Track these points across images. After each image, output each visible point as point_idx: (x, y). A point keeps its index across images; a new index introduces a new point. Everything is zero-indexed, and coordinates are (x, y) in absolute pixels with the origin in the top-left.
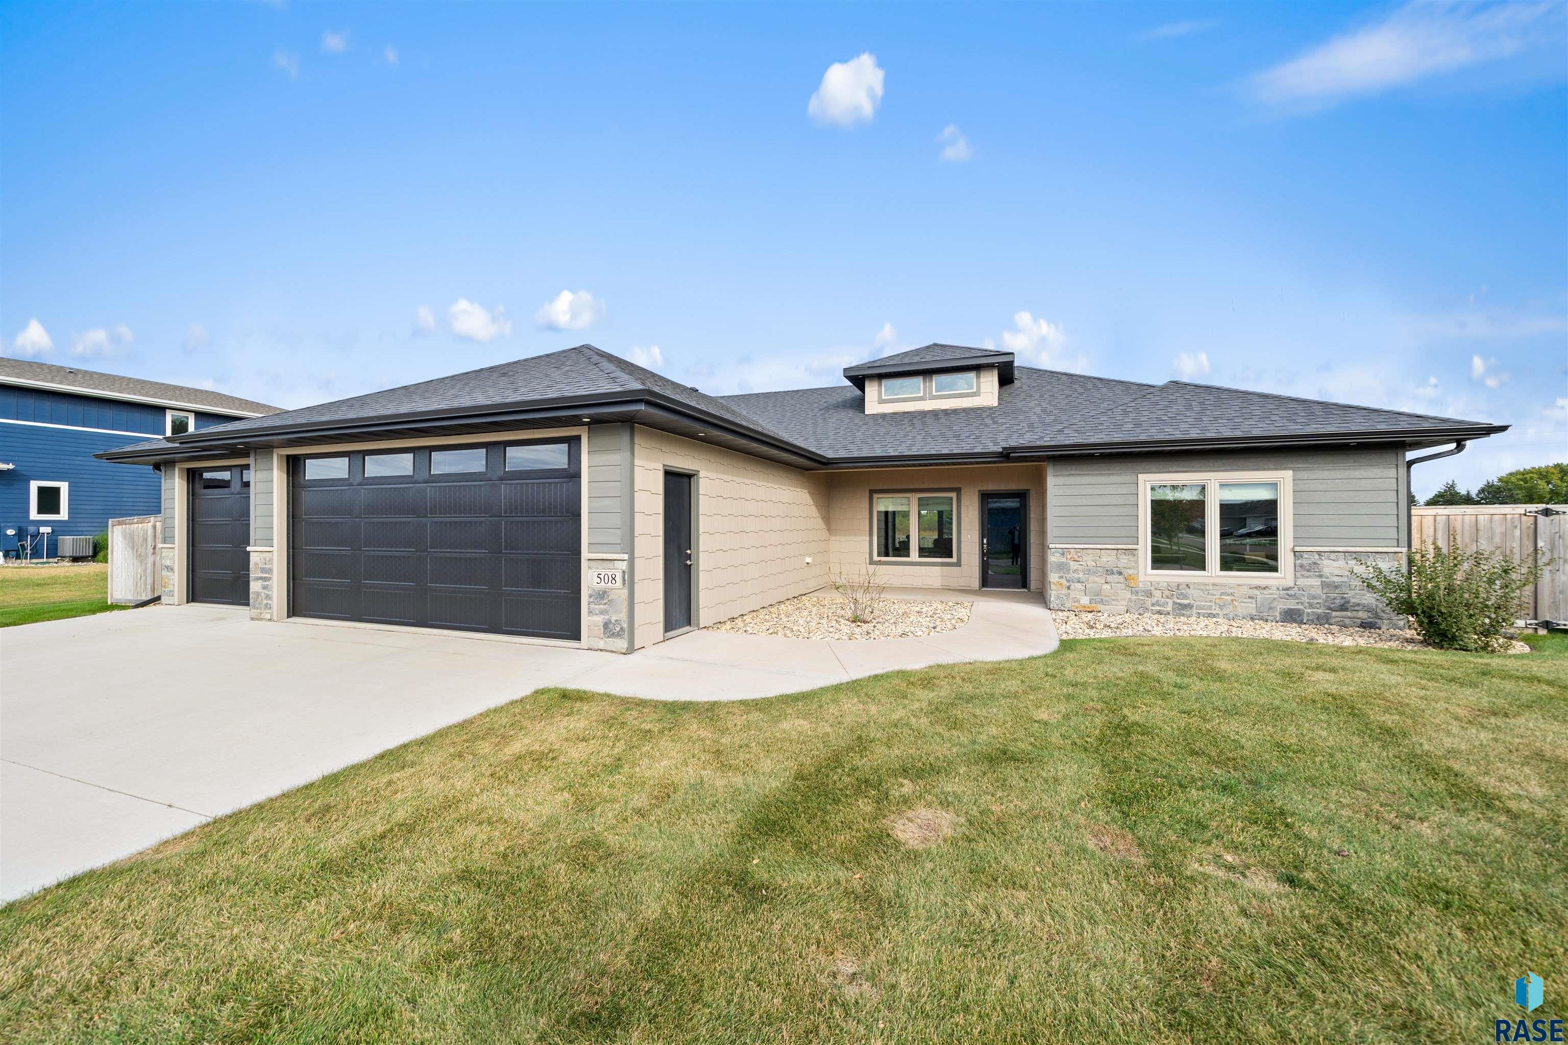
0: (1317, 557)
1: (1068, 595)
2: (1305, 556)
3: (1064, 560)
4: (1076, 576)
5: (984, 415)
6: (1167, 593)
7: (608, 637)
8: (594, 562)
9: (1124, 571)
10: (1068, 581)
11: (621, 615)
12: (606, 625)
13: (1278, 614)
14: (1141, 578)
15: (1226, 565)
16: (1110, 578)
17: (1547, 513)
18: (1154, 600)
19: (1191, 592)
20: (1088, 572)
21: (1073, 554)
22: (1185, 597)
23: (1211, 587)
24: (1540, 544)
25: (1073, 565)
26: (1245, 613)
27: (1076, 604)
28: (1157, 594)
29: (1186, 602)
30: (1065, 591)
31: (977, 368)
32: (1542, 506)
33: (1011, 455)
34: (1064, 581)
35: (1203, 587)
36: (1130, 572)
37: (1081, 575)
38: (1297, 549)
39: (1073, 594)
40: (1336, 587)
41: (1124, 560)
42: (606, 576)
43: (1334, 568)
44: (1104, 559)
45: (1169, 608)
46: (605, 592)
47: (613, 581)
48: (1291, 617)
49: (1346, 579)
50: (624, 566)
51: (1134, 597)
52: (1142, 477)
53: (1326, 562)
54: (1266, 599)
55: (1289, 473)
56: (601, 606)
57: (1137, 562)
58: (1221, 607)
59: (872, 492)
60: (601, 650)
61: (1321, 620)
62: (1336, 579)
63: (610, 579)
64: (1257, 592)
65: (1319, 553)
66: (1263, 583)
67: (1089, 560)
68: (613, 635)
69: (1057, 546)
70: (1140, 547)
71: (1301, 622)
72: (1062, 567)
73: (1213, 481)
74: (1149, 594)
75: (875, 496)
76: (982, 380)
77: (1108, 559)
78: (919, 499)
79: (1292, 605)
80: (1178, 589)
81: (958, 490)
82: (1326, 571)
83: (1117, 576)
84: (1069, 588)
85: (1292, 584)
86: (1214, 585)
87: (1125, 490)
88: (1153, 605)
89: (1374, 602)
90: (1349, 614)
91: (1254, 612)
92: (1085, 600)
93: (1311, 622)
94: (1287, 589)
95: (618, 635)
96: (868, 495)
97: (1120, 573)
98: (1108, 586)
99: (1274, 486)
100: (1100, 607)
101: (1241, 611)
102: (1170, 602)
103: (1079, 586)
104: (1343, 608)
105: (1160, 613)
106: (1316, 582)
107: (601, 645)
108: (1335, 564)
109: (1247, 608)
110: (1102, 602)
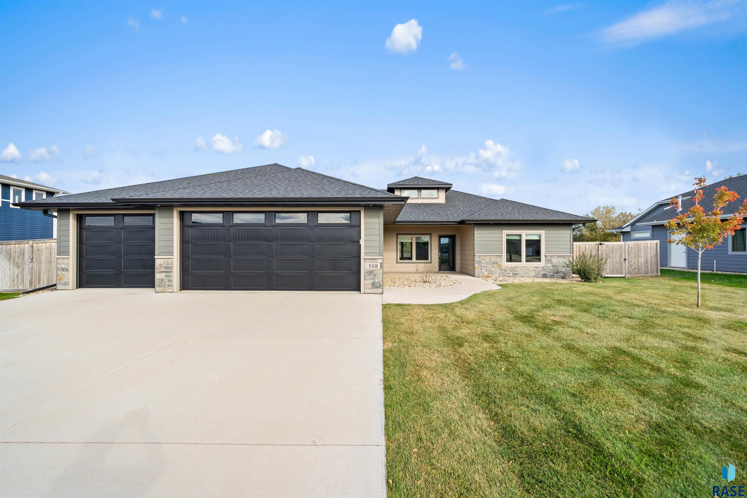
0: (551, 257)
1: (481, 272)
2: (548, 257)
3: (480, 259)
4: (484, 265)
6: (511, 270)
9: (498, 263)
10: (481, 267)
13: (541, 275)
14: (503, 265)
15: (528, 260)
16: (494, 265)
17: (601, 244)
18: (507, 272)
19: (518, 269)
20: (487, 263)
21: (482, 258)
22: (516, 271)
23: (523, 268)
24: (599, 253)
25: (483, 261)
26: (532, 275)
27: (483, 275)
28: (508, 270)
29: (516, 273)
30: (480, 270)
31: (438, 189)
32: (599, 242)
34: (479, 267)
35: (521, 268)
36: (500, 263)
38: (546, 255)
39: (483, 271)
40: (556, 266)
41: (498, 259)
43: (555, 260)
44: (492, 259)
45: (511, 275)
48: (544, 276)
49: (558, 264)
51: (501, 272)
52: (503, 231)
53: (553, 259)
54: (538, 271)
55: (544, 231)
57: (502, 260)
58: (526, 274)
59: (397, 234)
61: (552, 277)
62: (556, 264)
64: (535, 269)
65: (551, 256)
66: (537, 266)
67: (487, 259)
69: (478, 255)
70: (503, 255)
71: (547, 278)
72: (479, 262)
73: (523, 233)
74: (506, 270)
75: (399, 236)
76: (440, 193)
77: (493, 259)
78: (416, 238)
79: (545, 272)
80: (513, 269)
81: (430, 234)
82: (553, 261)
83: (496, 265)
84: (481, 269)
85: (544, 266)
86: (524, 267)
87: (498, 235)
88: (507, 274)
89: (564, 270)
90: (559, 274)
91: (535, 275)
92: (486, 273)
93: (549, 277)
94: (543, 267)
96: (395, 235)
97: (497, 264)
98: (493, 268)
99: (540, 235)
100: (491, 276)
101: (531, 275)
102: (512, 273)
103: (484, 268)
104: (557, 273)
105: (509, 276)
106: (550, 265)
108: (555, 259)
109: (533, 274)
110: (492, 274)
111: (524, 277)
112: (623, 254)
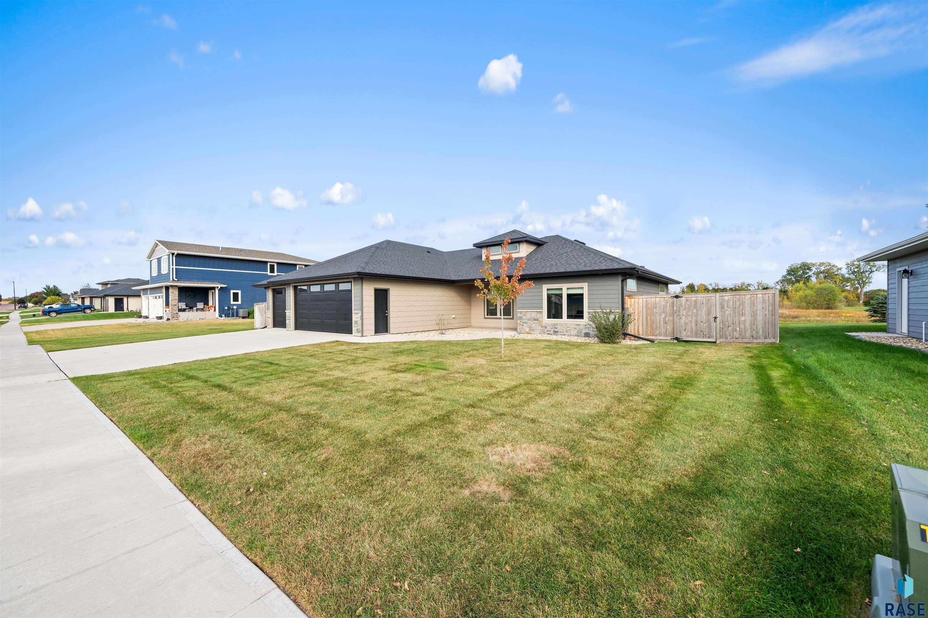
1: (522, 328)
2: (592, 313)
3: (521, 315)
6: (551, 327)
8: (355, 314)
12: (357, 330)
13: (582, 334)
14: (544, 322)
15: (569, 317)
16: (535, 322)
17: (676, 297)
18: (547, 330)
19: (559, 327)
20: (528, 320)
21: (523, 314)
22: (556, 328)
23: (564, 325)
25: (524, 317)
27: (524, 331)
28: (548, 327)
29: (556, 330)
30: (522, 327)
34: (521, 323)
35: (561, 325)
36: (541, 319)
37: (526, 321)
38: (589, 311)
41: (539, 315)
45: (552, 332)
48: (586, 335)
51: (542, 328)
52: (544, 286)
54: (579, 329)
55: (587, 284)
56: (356, 325)
57: (543, 316)
58: (567, 332)
64: (577, 326)
66: (579, 323)
67: (528, 316)
69: (520, 310)
70: (544, 311)
71: (591, 337)
72: (521, 318)
73: (565, 287)
74: (546, 328)
77: (534, 315)
79: (587, 331)
80: (554, 326)
85: (587, 324)
87: (540, 290)
91: (576, 334)
92: (527, 330)
93: (594, 336)
94: (585, 325)
97: (538, 320)
98: (534, 325)
99: (583, 288)
100: (532, 332)
101: (572, 334)
102: (552, 330)
103: (524, 325)
105: (549, 334)
109: (574, 332)
110: (532, 330)
111: (565, 335)
112: (713, 311)
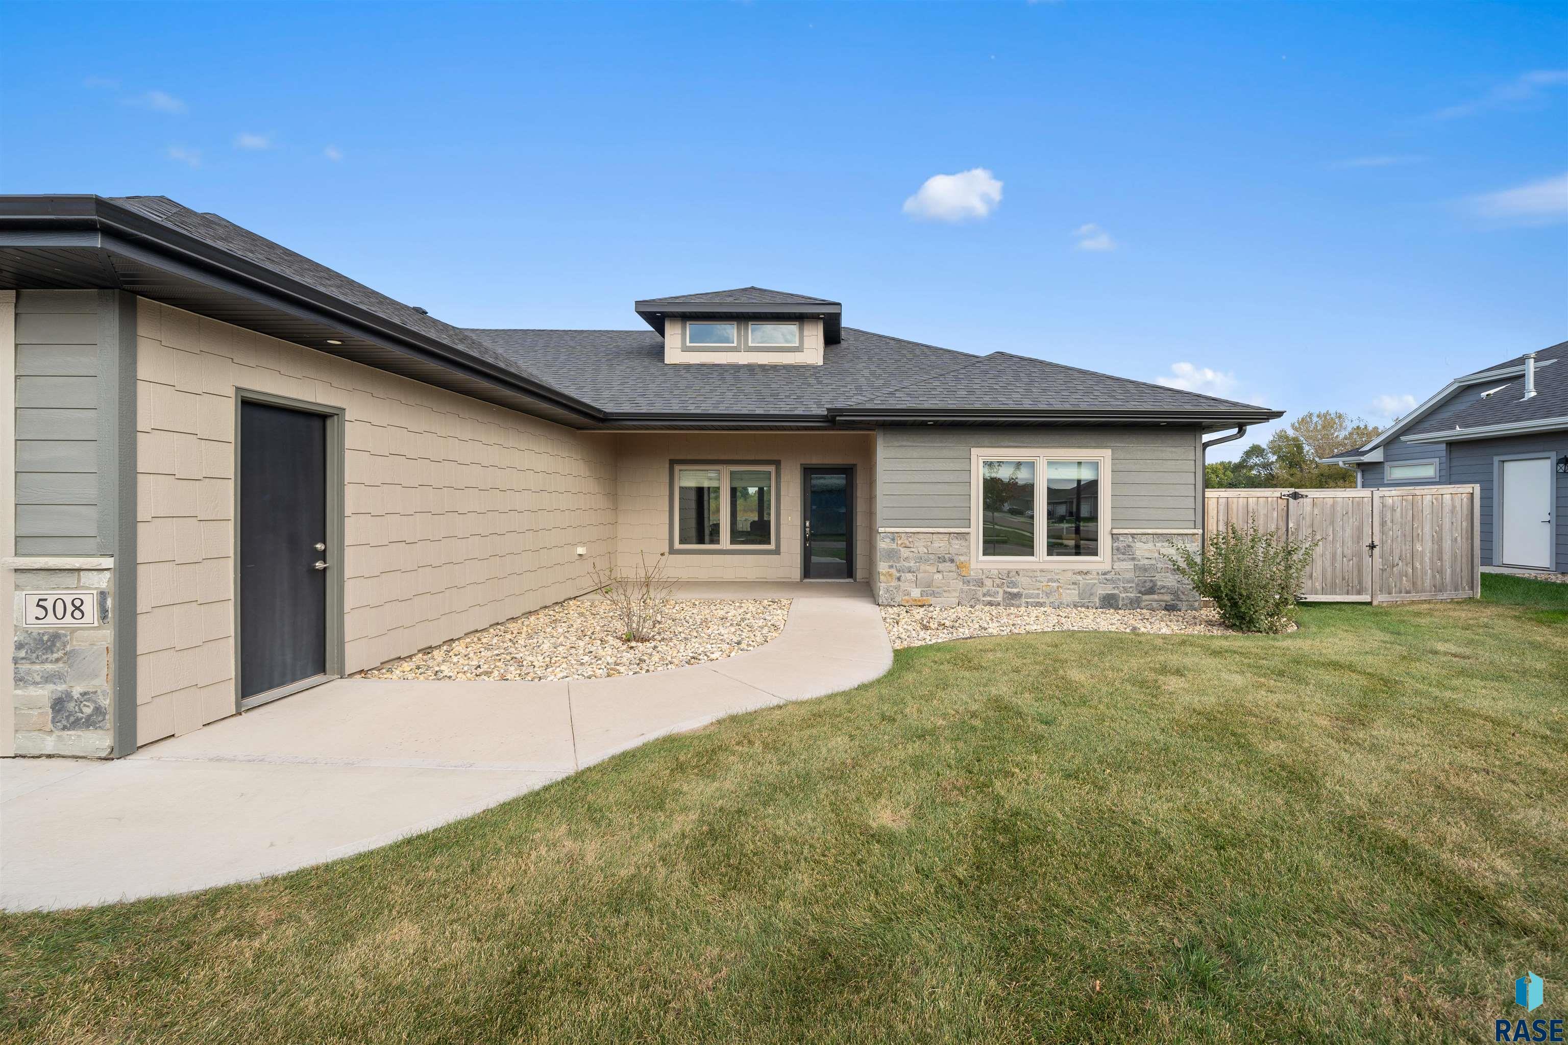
0: (1131, 539)
1: (897, 588)
2: (1121, 538)
3: (894, 546)
4: (907, 564)
5: (808, 374)
6: (998, 581)
7: (64, 728)
8: (29, 575)
9: (955, 558)
10: (899, 571)
11: (97, 682)
12: (59, 705)
13: (1097, 600)
14: (973, 565)
15: (1055, 547)
16: (941, 566)
17: (1295, 496)
18: (985, 590)
19: (1022, 580)
20: (920, 560)
21: (904, 540)
22: (1014, 585)
23: (1038, 574)
24: (1291, 525)
25: (905, 553)
26: (1069, 599)
27: (906, 597)
28: (988, 583)
29: (1015, 590)
30: (894, 583)
31: (800, 318)
32: (1292, 490)
33: (838, 418)
34: (893, 571)
35: (1031, 574)
36: (962, 558)
37: (912, 564)
38: (1115, 531)
39: (904, 586)
40: (1146, 570)
41: (957, 544)
42: (60, 605)
43: (1144, 550)
44: (936, 545)
45: (999, 598)
46: (55, 637)
47: (78, 614)
48: (1109, 602)
49: (1153, 562)
50: (104, 581)
51: (966, 588)
52: (975, 451)
53: (1138, 545)
54: (1088, 585)
55: (1109, 452)
56: (49, 667)
57: (969, 547)
58: (1048, 595)
59: (672, 463)
60: (49, 756)
61: (1134, 604)
62: (1146, 562)
63: (70, 608)
64: (1079, 577)
65: (1133, 535)
66: (1084, 567)
67: (920, 547)
68: (75, 724)
69: (888, 530)
70: (972, 530)
71: (1117, 608)
72: (892, 555)
73: (1041, 458)
74: (981, 584)
75: (677, 468)
76: (806, 333)
77: (940, 545)
78: (732, 473)
79: (1109, 590)
80: (1008, 577)
81: (777, 463)
82: (1138, 553)
83: (948, 564)
84: (899, 579)
85: (1109, 568)
86: (1042, 571)
87: (957, 465)
88: (984, 595)
89: (1175, 583)
90: (1156, 597)
91: (1077, 599)
92: (916, 593)
93: (1125, 606)
94: (1105, 574)
95: (89, 723)
96: (667, 466)
97: (952, 561)
98: (939, 576)
99: (1095, 465)
100: (932, 600)
101: (1065, 599)
102: (1001, 591)
103: (909, 576)
104: (1151, 591)
105: (990, 604)
106: (1129, 565)
107: (49, 744)
108: (1146, 546)
109: (1071, 595)
110: (933, 594)
111: (1041, 605)
112: (1367, 530)
